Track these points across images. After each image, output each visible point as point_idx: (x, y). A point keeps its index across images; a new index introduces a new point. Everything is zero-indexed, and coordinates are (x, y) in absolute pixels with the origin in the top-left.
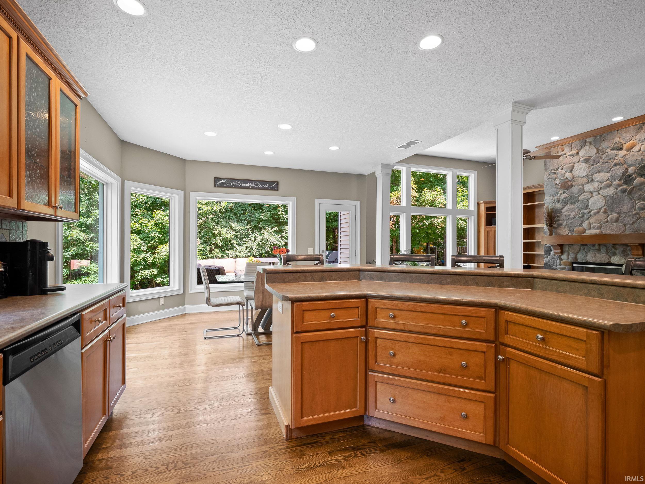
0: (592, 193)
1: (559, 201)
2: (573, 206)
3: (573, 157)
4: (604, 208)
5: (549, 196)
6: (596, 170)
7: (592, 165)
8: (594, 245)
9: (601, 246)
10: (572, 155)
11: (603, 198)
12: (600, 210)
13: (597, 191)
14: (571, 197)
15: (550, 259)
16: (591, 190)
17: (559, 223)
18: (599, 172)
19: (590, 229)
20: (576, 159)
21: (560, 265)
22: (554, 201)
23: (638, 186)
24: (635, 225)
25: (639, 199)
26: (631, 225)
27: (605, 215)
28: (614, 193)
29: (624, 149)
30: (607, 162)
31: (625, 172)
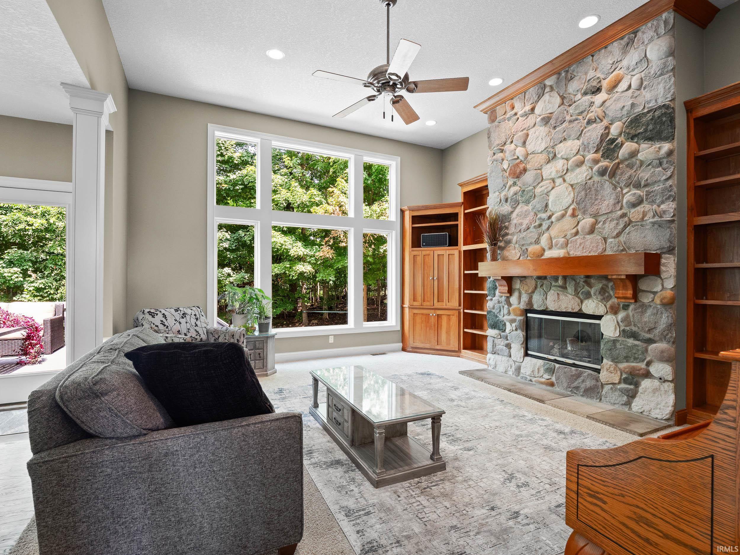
0: (553, 180)
1: (506, 200)
2: (526, 208)
3: (526, 117)
4: (572, 207)
5: (495, 195)
6: (560, 136)
7: (555, 128)
8: (556, 279)
9: (567, 279)
10: (526, 115)
11: (570, 188)
12: (566, 212)
13: (561, 177)
14: (524, 191)
15: (495, 304)
16: (553, 175)
17: (507, 239)
18: (565, 139)
19: (550, 248)
20: (531, 119)
21: (509, 313)
22: (501, 200)
23: (626, 159)
24: (622, 238)
25: (628, 185)
26: (614, 238)
27: (574, 221)
28: (588, 178)
29: (603, 90)
30: (577, 119)
31: (603, 137)
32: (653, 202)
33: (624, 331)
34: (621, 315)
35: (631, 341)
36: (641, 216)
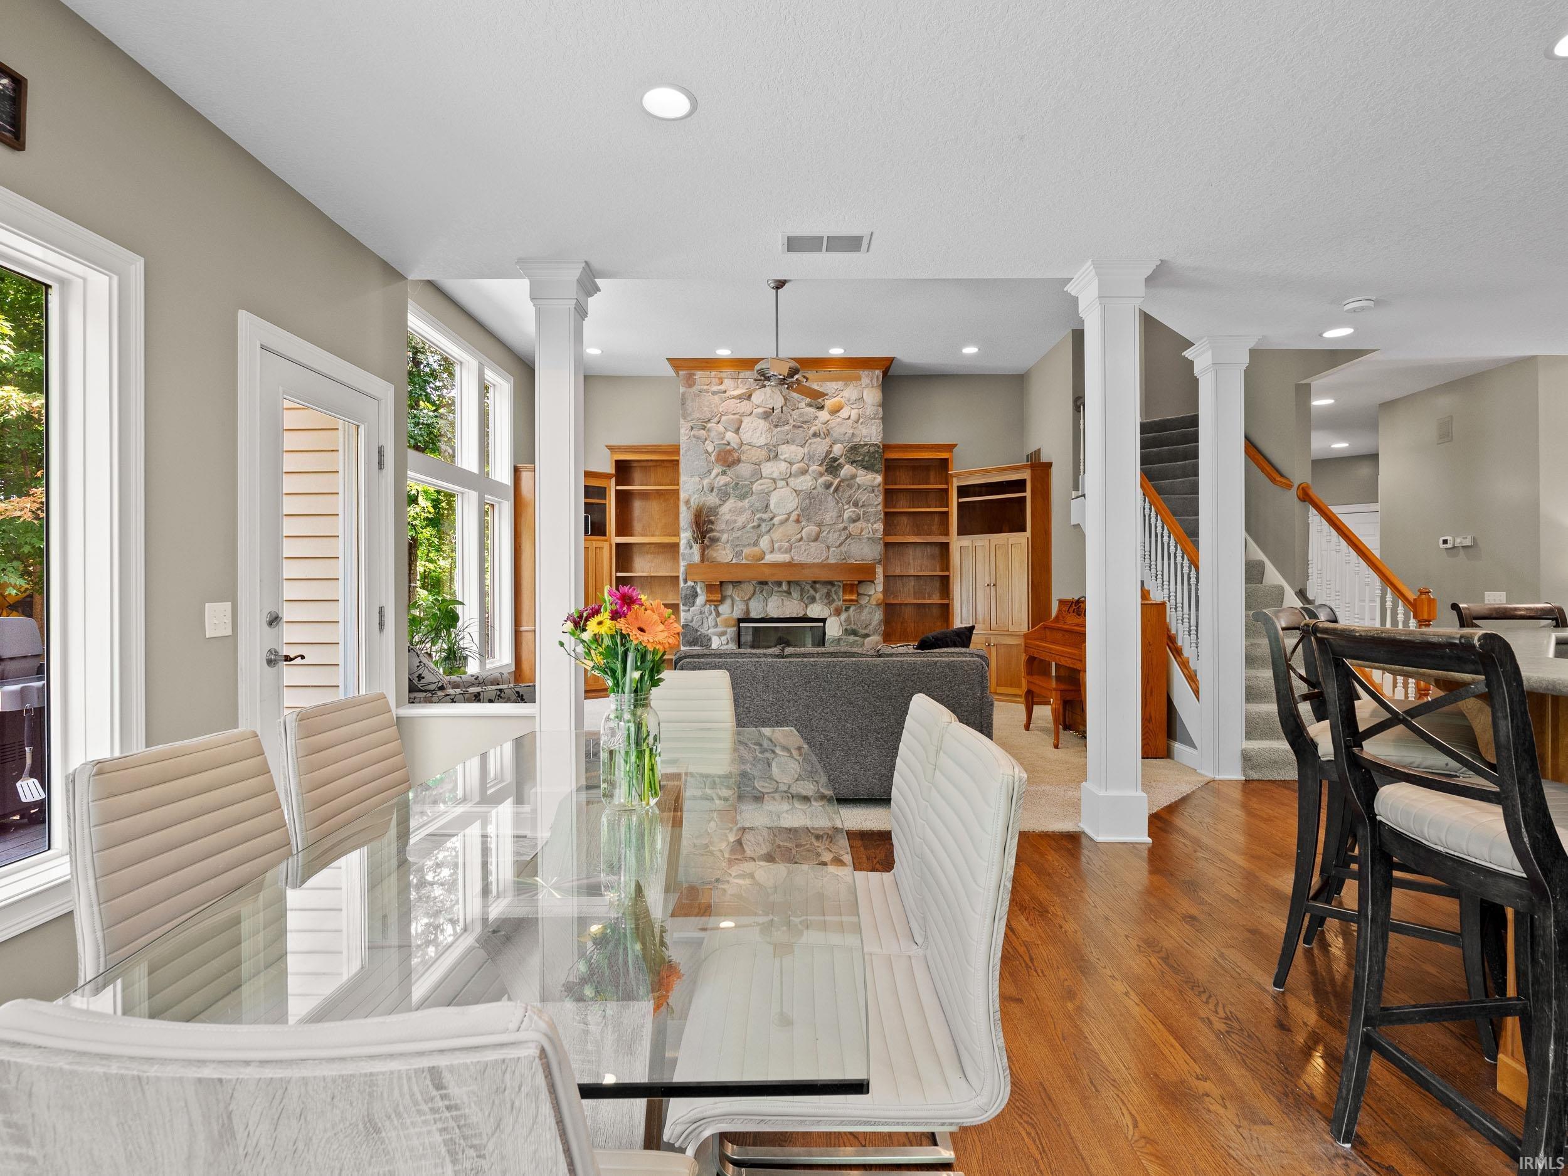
0: (774, 480)
1: (712, 490)
2: (740, 504)
3: (739, 401)
4: (796, 512)
5: (692, 477)
6: (783, 438)
7: (776, 426)
8: (779, 584)
9: (792, 584)
10: (739, 398)
11: (795, 494)
12: (790, 517)
13: (783, 479)
14: (738, 484)
15: (695, 615)
16: (775, 475)
17: (714, 536)
18: (788, 442)
19: (772, 552)
20: (745, 406)
21: (716, 625)
22: (703, 488)
23: (847, 480)
24: (844, 548)
25: (848, 503)
26: (836, 547)
27: (797, 527)
28: (812, 487)
29: (826, 408)
30: (801, 427)
31: (829, 452)
32: (868, 521)
33: (846, 629)
34: (843, 616)
35: (852, 638)
36: (859, 532)
